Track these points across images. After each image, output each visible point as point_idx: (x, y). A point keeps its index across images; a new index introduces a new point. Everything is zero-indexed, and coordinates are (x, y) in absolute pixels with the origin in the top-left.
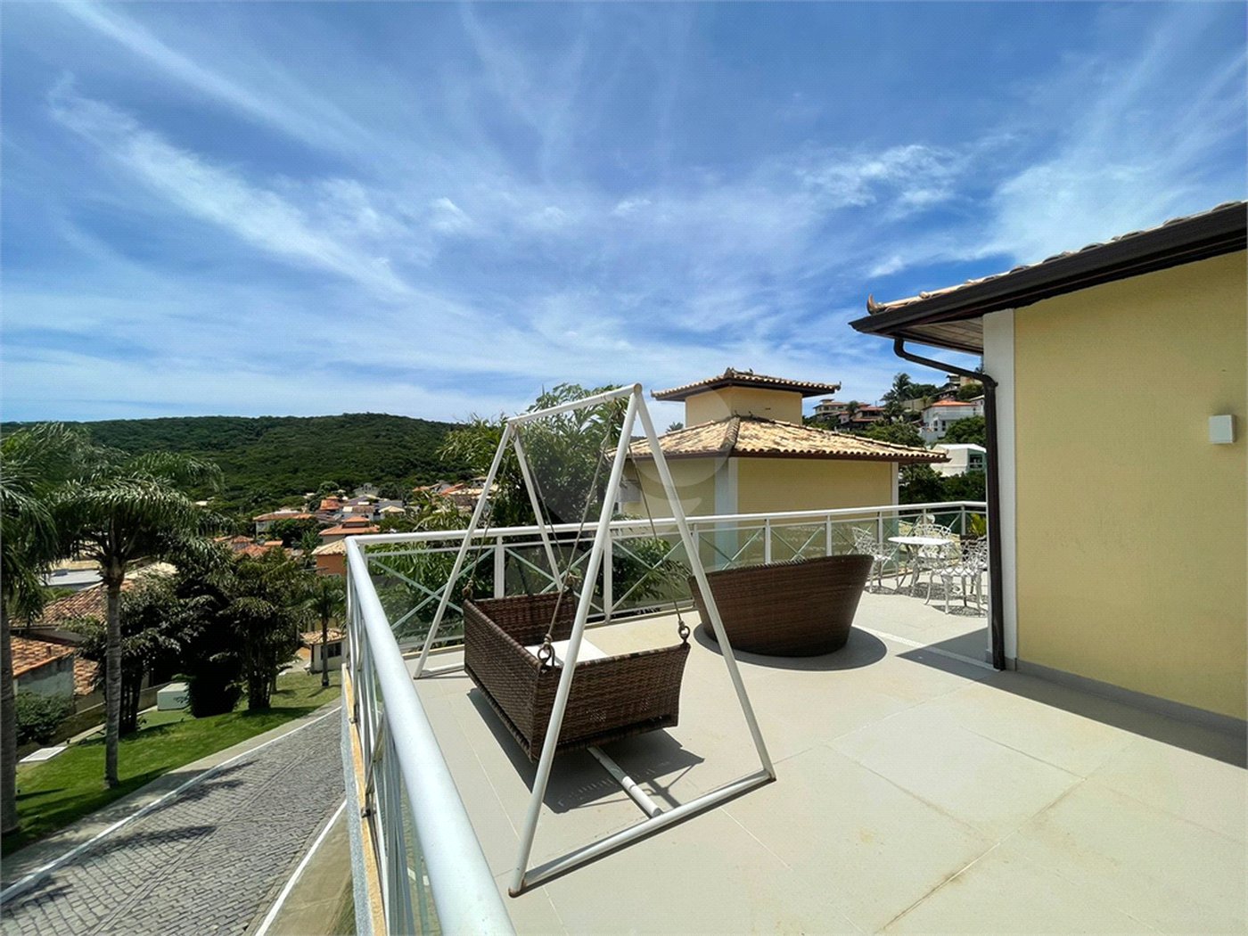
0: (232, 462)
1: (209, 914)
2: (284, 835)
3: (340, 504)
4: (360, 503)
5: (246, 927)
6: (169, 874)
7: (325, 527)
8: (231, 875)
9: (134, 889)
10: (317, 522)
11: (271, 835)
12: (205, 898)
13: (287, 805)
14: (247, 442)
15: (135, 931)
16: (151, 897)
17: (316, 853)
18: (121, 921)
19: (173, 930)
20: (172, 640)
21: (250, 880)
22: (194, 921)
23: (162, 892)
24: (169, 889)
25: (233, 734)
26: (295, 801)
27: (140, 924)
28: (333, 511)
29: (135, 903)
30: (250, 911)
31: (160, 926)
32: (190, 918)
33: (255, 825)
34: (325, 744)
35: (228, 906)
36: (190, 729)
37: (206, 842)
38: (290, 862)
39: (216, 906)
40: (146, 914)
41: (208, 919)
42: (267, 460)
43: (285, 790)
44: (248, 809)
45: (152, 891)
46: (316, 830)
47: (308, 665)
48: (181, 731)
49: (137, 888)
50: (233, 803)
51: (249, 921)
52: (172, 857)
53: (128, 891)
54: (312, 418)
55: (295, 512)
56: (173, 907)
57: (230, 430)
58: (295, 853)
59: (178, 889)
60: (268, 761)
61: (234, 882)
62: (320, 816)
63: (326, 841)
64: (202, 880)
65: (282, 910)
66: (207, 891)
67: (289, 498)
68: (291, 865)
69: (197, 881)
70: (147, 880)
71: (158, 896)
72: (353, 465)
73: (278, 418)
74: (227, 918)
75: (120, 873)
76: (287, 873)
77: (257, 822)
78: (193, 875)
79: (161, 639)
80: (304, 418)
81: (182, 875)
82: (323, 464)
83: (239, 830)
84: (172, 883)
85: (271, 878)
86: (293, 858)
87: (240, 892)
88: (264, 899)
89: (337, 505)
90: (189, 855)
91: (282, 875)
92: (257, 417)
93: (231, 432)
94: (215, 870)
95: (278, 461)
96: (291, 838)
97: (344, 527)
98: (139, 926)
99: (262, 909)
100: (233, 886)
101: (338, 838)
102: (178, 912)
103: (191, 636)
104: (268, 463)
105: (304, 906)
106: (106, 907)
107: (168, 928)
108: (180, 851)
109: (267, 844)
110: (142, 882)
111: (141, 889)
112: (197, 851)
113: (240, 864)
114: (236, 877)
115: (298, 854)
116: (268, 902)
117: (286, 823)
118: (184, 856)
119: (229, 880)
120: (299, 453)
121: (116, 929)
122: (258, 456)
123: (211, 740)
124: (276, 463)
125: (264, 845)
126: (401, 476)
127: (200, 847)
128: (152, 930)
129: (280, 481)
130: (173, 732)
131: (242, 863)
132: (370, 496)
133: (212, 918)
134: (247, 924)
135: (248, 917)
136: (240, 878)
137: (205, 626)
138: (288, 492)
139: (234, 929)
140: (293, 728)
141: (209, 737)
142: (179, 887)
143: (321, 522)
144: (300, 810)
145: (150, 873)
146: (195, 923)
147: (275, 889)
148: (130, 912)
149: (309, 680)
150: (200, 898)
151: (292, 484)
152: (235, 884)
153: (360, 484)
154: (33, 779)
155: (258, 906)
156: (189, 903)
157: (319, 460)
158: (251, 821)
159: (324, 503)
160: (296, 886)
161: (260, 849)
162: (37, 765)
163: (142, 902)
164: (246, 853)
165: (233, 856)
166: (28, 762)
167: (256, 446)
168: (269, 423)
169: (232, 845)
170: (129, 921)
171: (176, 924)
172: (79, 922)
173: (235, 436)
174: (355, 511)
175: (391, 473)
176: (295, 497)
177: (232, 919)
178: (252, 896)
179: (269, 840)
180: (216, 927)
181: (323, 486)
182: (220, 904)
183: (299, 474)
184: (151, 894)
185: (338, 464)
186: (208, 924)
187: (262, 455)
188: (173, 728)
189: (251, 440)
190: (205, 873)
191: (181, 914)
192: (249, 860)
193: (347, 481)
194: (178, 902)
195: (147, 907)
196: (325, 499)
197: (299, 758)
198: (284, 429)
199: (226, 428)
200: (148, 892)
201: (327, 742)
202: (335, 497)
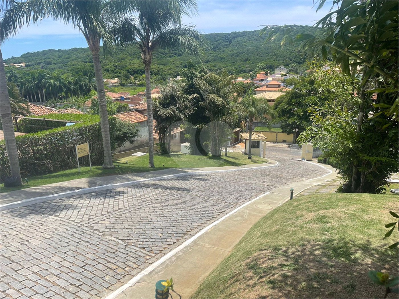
0: (219, 56)
1: (161, 227)
2: (210, 207)
3: (266, 77)
4: (276, 76)
5: (175, 242)
6: (153, 203)
7: (258, 87)
8: (178, 214)
9: (137, 203)
10: (254, 85)
11: (204, 205)
12: (162, 219)
13: (216, 195)
14: (225, 46)
15: (127, 220)
16: (141, 209)
17: (223, 221)
18: (125, 214)
19: (142, 227)
20: (181, 114)
21: (186, 220)
22: (153, 227)
23: (147, 209)
24: (150, 209)
25: (203, 164)
26: (220, 195)
27: (131, 218)
28: (262, 80)
29: (134, 209)
30: (181, 235)
31: (138, 223)
32: (152, 225)
33: (198, 198)
34: (242, 178)
35: (171, 228)
36: (187, 158)
37: (174, 196)
38: (208, 221)
39: (165, 225)
40: (136, 215)
41: (159, 230)
42: (233, 55)
43: (217, 189)
44: (198, 190)
45: (143, 207)
46: (227, 211)
47: (243, 151)
48: (184, 158)
49: (139, 203)
50: (192, 186)
51: (178, 240)
52: (158, 197)
53: (134, 203)
54: (255, 31)
55: (244, 80)
56: (147, 217)
57: (219, 40)
58: (213, 217)
59: (153, 210)
60: (214, 176)
61: (178, 218)
62: (231, 206)
63: (230, 218)
64: (165, 211)
65: (195, 242)
66: (164, 216)
67: (243, 74)
68: (208, 222)
69: (163, 211)
70: (144, 202)
71: (144, 210)
72: (275, 57)
73: (239, 32)
74: (168, 233)
75: (137, 196)
76: (205, 225)
77: (199, 197)
78: (162, 207)
79: (177, 112)
80: (251, 32)
81: (158, 206)
82: (259, 56)
83: (190, 197)
84: (152, 207)
85: (196, 224)
86: (211, 219)
87: (179, 224)
88: (189, 233)
89: (264, 77)
90: (165, 199)
91: (203, 225)
92: (230, 33)
93: (219, 41)
94: (172, 209)
95: (238, 55)
96: (213, 210)
97: (267, 87)
98: (130, 219)
99: (186, 237)
100: (177, 220)
101: (237, 219)
102: (148, 220)
103: (188, 113)
104: (234, 56)
105: (207, 246)
106: (124, 206)
107: (140, 225)
108: (162, 196)
109: (200, 208)
110: (141, 202)
111: (140, 204)
112: (169, 199)
113: (184, 211)
114: (180, 216)
115: (214, 219)
116: (191, 235)
117: (213, 202)
118: (163, 198)
119: (176, 216)
120: (248, 50)
121: (122, 216)
122: (229, 53)
123: (194, 164)
124: (237, 56)
125: (199, 207)
126: (301, 63)
127: (171, 198)
128: (134, 223)
129: (239, 65)
130: (182, 157)
131: (185, 211)
132: (282, 73)
133: (161, 230)
134: (176, 241)
135: (178, 238)
136: (182, 217)
137: (194, 110)
138: (242, 71)
139: (169, 240)
140: (230, 169)
141: (194, 163)
142: (154, 210)
143: (256, 85)
144: (221, 199)
145: (147, 200)
146: (153, 229)
147: (196, 230)
148: (130, 211)
149: (243, 157)
150: (160, 218)
151: (243, 67)
152: (178, 219)
153: (277, 67)
154: (134, 161)
155: (185, 234)
156: (154, 218)
157: (258, 54)
158: (197, 196)
159: (258, 76)
160: (206, 233)
161: (196, 208)
162: (136, 157)
163: (137, 210)
164: (189, 208)
165: (183, 207)
166: (134, 156)
167: (229, 48)
168: (236, 35)
169: (184, 202)
170: (128, 215)
171: (145, 225)
172: (112, 207)
173: (220, 43)
174: (273, 80)
175: (295, 62)
176: (246, 74)
177: (170, 235)
178: (184, 228)
179: (202, 206)
180: (161, 235)
181: (258, 66)
182: (168, 225)
183: (248, 62)
184: (142, 208)
185: (267, 56)
186: (158, 232)
187: (231, 52)
188: (182, 156)
189: (227, 45)
190: (167, 209)
191: (149, 221)
192: (189, 211)
193: (271, 66)
194: (150, 216)
195: (138, 212)
196: (259, 73)
197: (228, 179)
198: (241, 38)
199: (217, 39)
200: (141, 207)
201: (243, 178)
202: (264, 73)
